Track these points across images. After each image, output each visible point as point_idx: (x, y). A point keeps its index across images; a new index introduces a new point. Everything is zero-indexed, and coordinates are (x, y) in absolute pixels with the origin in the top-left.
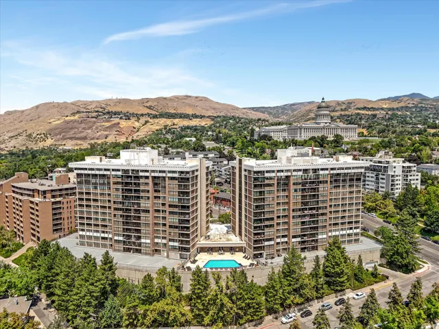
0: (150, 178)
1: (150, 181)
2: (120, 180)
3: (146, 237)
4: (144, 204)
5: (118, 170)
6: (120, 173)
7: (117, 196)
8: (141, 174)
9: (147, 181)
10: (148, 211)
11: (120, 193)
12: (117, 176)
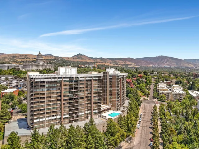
0: (85, 81)
1: (85, 82)
2: (68, 83)
3: (82, 112)
4: (81, 94)
5: (67, 78)
6: (68, 79)
7: (66, 92)
8: (80, 79)
9: (83, 82)
10: (83, 98)
11: (68, 90)
12: (66, 81)
